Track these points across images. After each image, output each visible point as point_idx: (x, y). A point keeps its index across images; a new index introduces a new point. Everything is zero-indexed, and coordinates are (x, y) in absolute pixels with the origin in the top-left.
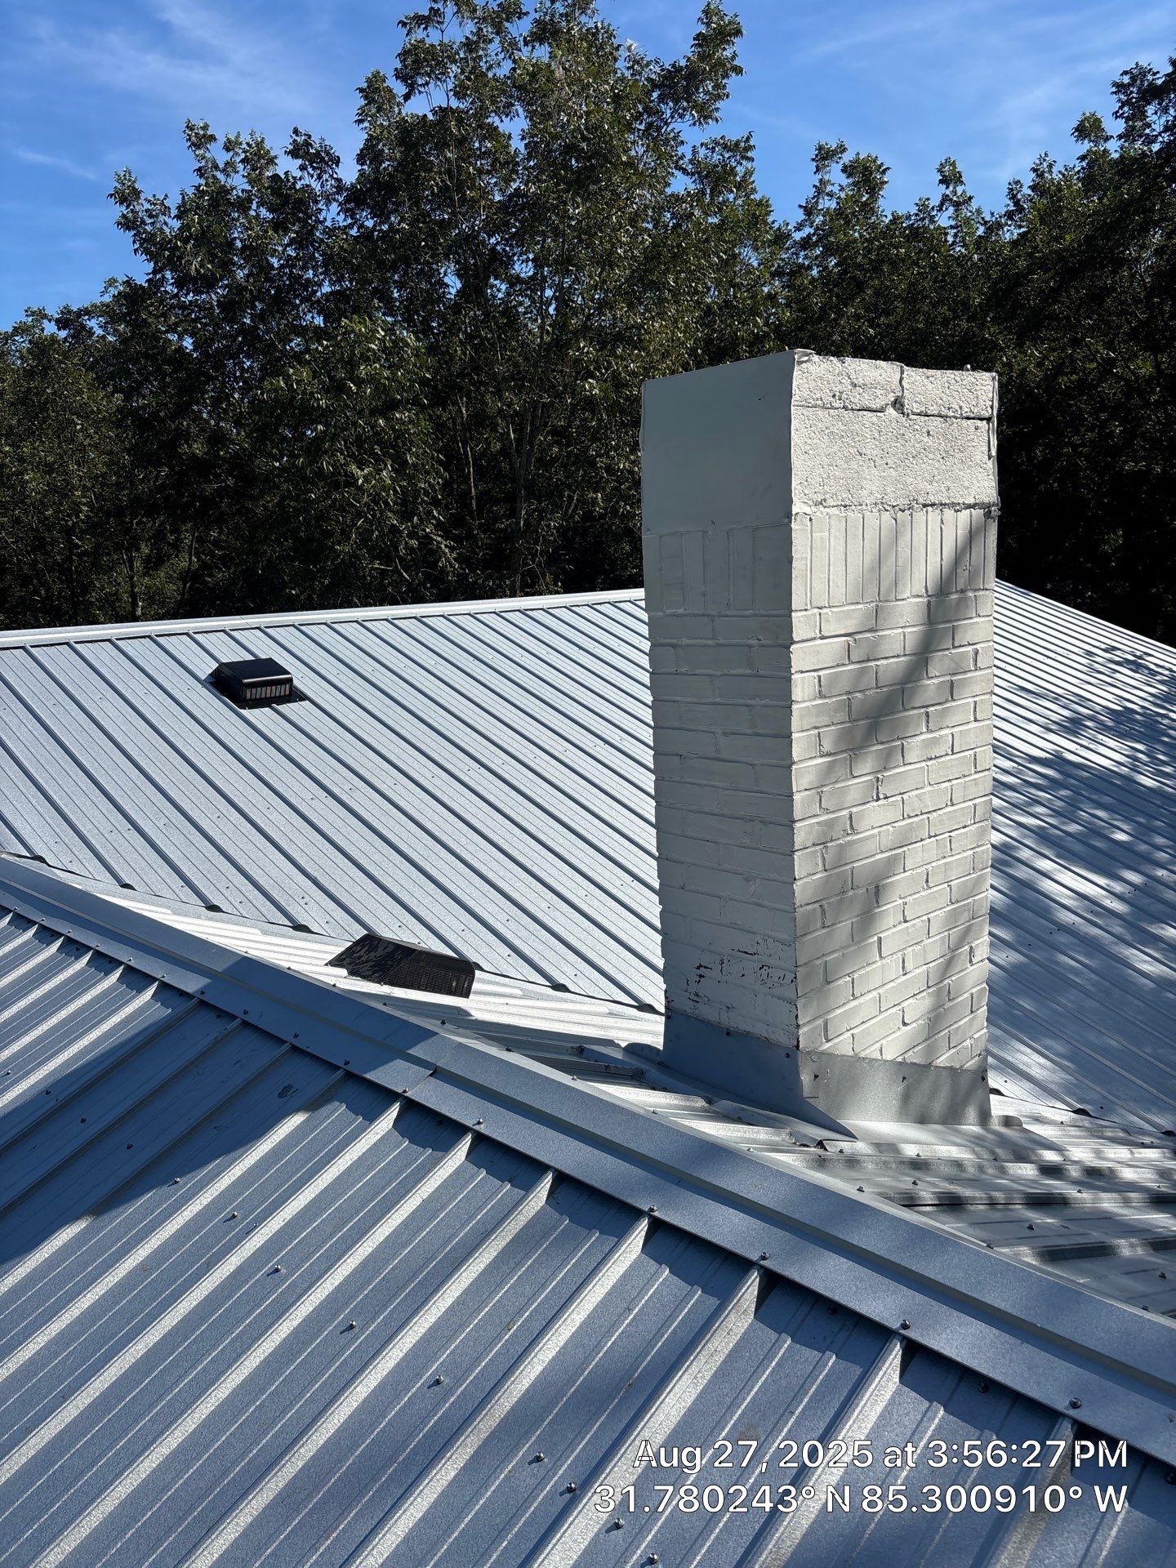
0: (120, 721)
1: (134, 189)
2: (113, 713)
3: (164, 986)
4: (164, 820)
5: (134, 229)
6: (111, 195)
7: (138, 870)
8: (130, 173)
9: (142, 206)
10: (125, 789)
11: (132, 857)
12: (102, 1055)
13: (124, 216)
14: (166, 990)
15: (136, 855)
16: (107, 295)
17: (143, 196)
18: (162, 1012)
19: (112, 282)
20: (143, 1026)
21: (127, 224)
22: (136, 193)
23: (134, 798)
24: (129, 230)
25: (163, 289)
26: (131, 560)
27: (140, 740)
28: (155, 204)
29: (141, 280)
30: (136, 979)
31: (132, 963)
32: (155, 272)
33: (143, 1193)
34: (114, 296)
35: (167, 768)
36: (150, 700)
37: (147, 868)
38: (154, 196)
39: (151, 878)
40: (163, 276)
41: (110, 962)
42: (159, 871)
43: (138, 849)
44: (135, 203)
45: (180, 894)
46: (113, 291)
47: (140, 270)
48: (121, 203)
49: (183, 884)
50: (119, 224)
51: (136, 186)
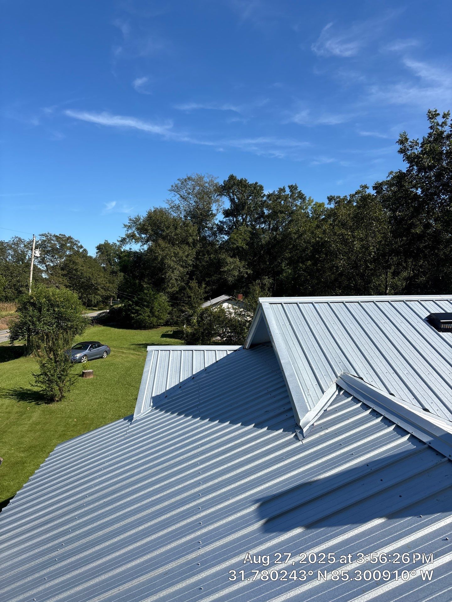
0: (391, 331)
1: (407, 138)
2: (389, 329)
3: (412, 437)
4: (406, 372)
5: (404, 153)
6: (397, 142)
7: (396, 389)
8: (405, 133)
9: (408, 144)
10: (392, 357)
11: (394, 383)
12: (387, 457)
13: (401, 149)
14: (413, 438)
15: (395, 383)
16: (389, 178)
17: (409, 141)
18: (411, 446)
19: (391, 173)
20: (404, 450)
21: (401, 151)
22: (407, 140)
23: (395, 361)
24: (402, 153)
25: (412, 173)
26: (387, 273)
27: (398, 339)
28: (413, 143)
29: (404, 171)
30: (401, 431)
31: (399, 424)
32: (410, 167)
33: (407, 516)
34: (392, 177)
35: (408, 351)
36: (403, 325)
37: (400, 389)
38: (413, 140)
39: (401, 393)
40: (413, 168)
41: (390, 422)
42: (404, 391)
43: (396, 381)
44: (406, 143)
45: (412, 402)
46: (391, 176)
47: (404, 167)
48: (401, 144)
49: (414, 398)
50: (399, 151)
51: (407, 137)
